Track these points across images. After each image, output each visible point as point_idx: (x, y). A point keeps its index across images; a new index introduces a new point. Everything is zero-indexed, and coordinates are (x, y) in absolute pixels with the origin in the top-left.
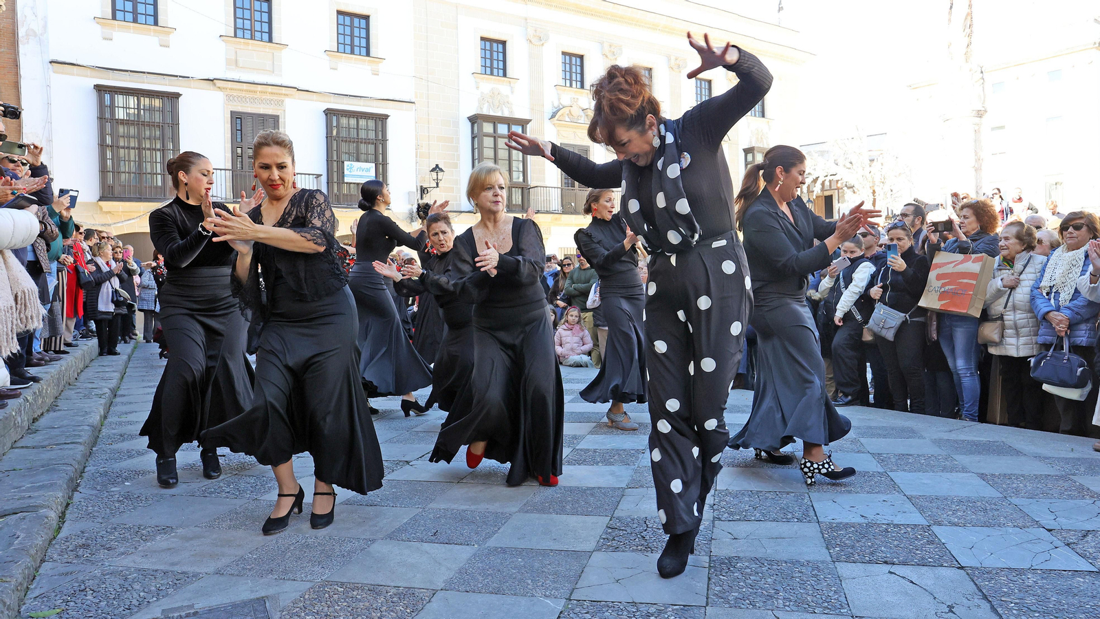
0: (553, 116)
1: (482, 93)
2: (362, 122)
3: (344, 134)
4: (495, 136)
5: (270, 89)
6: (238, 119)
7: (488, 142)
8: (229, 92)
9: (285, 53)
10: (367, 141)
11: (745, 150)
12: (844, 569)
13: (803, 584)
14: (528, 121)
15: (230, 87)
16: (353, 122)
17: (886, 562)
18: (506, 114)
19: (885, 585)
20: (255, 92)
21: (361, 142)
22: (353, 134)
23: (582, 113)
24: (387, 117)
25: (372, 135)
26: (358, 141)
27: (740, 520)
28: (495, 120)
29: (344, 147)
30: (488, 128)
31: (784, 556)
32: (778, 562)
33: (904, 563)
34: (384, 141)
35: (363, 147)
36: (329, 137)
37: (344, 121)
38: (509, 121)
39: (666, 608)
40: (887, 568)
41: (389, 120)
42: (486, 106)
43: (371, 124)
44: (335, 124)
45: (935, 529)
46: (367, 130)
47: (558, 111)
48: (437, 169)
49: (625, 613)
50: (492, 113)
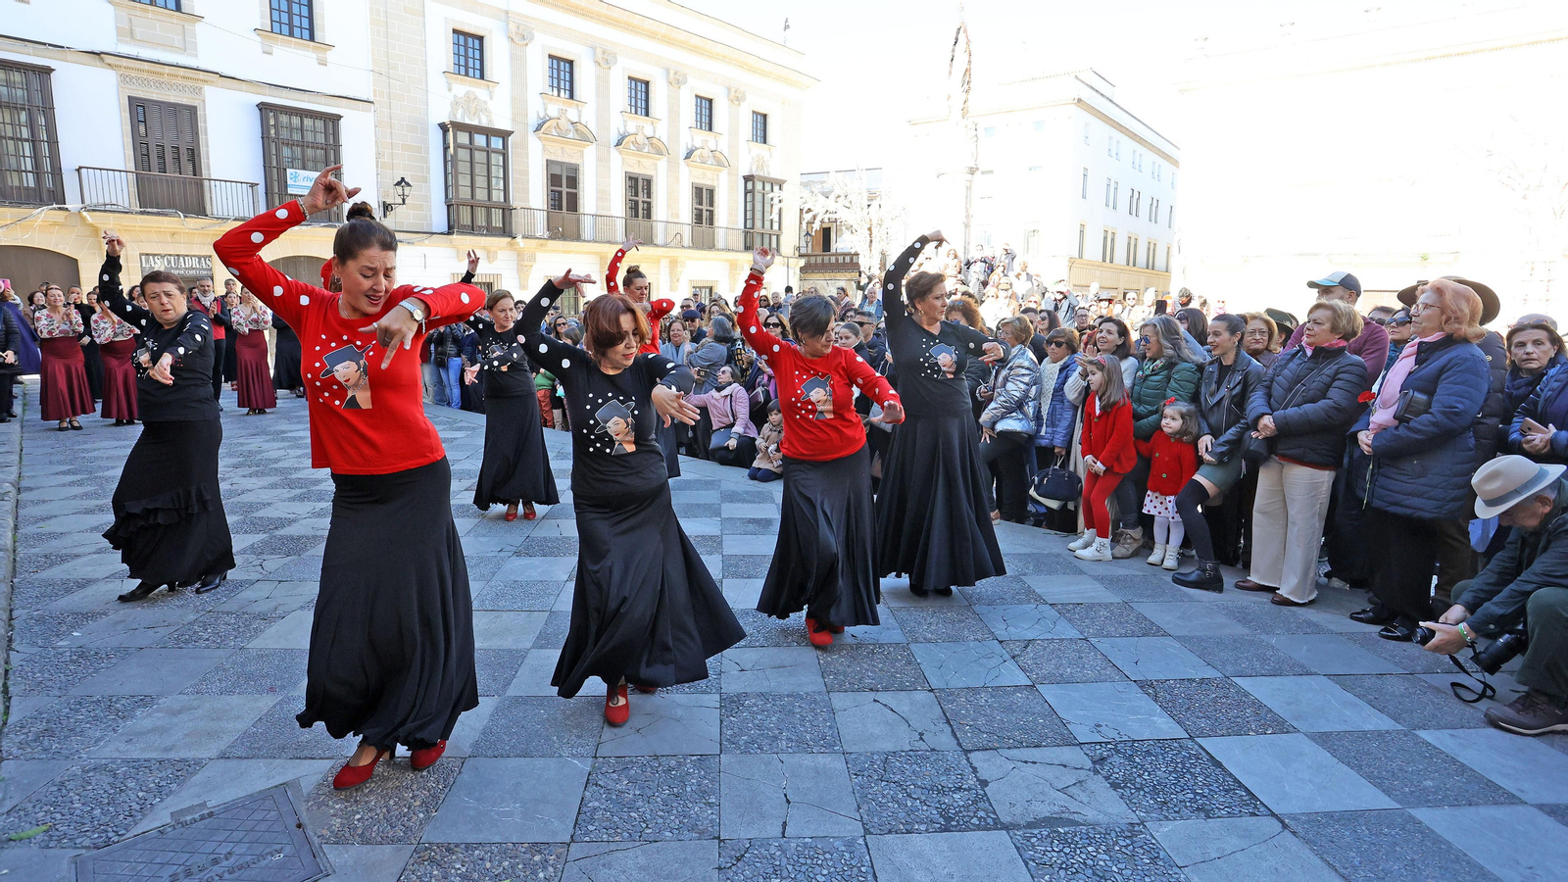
0: (537, 130)
1: (455, 96)
2: (308, 122)
3: (284, 134)
4: (471, 148)
5: (182, 72)
6: (139, 108)
7: (463, 154)
8: (123, 71)
9: (199, 26)
10: (315, 146)
11: (744, 177)
12: (839, 700)
13: (803, 719)
14: (511, 133)
15: (124, 64)
16: (296, 121)
17: (871, 690)
18: (484, 123)
19: (870, 715)
20: (162, 74)
21: (308, 147)
22: (297, 137)
23: (571, 127)
24: (339, 117)
25: (321, 138)
26: (303, 145)
27: (745, 646)
28: (472, 130)
29: (286, 152)
30: (464, 138)
31: (786, 689)
32: (781, 697)
33: (886, 689)
34: (337, 146)
35: (310, 152)
36: (265, 137)
37: (284, 119)
38: (489, 132)
39: (685, 759)
40: (872, 695)
41: (342, 122)
42: (460, 111)
43: (320, 124)
44: (272, 122)
45: (913, 647)
46: (315, 132)
47: (544, 123)
48: (402, 182)
49: (649, 769)
50: (467, 121)
